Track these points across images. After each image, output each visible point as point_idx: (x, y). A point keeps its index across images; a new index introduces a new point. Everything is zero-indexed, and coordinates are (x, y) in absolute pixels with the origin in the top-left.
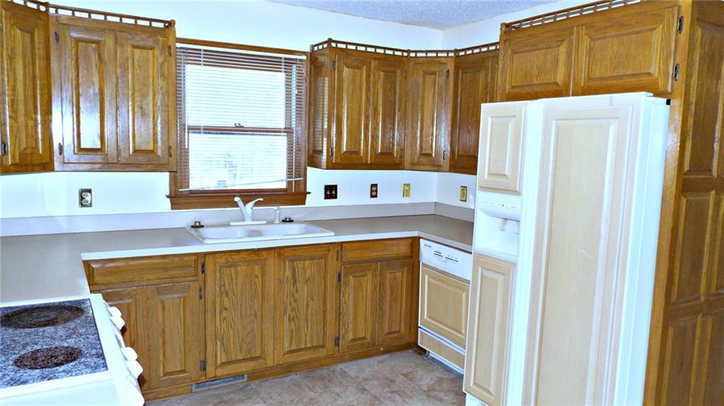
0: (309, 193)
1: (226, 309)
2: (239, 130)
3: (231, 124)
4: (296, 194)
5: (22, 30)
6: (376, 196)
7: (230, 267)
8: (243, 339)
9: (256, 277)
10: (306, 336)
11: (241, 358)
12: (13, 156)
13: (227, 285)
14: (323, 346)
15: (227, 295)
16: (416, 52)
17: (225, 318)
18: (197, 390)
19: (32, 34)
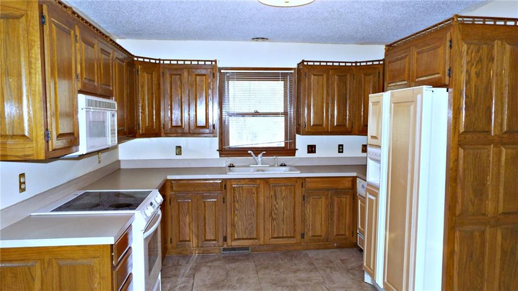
0: (297, 149)
1: (237, 210)
2: (256, 114)
3: (252, 111)
4: (289, 150)
5: (147, 73)
6: (342, 152)
8: (246, 227)
9: (254, 193)
10: (283, 230)
11: (245, 237)
12: (142, 130)
13: (237, 197)
14: (293, 237)
15: (237, 202)
16: (360, 62)
17: (236, 215)
18: (224, 252)
19: (152, 74)
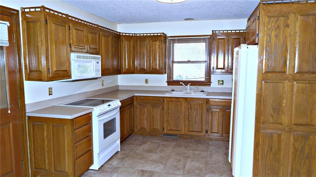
0: (212, 83)
1: (170, 114)
2: (189, 62)
3: (186, 60)
4: (207, 82)
5: (127, 41)
7: (171, 102)
8: (174, 124)
9: (179, 106)
10: (195, 127)
11: (174, 129)
13: (170, 107)
14: (201, 132)
15: (170, 110)
17: (169, 116)
18: (164, 136)
19: (130, 42)
